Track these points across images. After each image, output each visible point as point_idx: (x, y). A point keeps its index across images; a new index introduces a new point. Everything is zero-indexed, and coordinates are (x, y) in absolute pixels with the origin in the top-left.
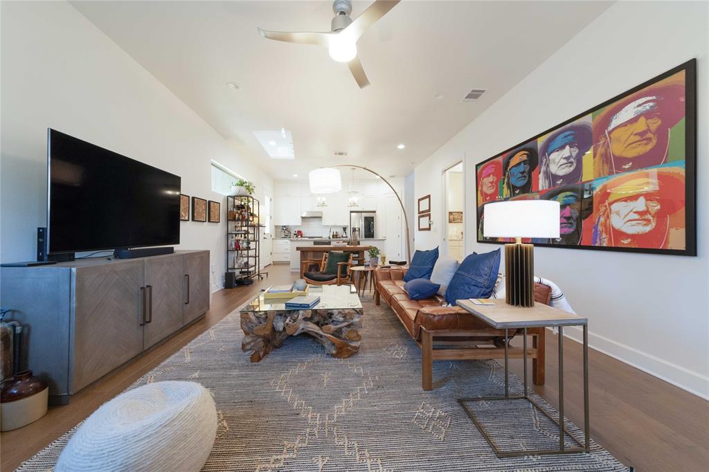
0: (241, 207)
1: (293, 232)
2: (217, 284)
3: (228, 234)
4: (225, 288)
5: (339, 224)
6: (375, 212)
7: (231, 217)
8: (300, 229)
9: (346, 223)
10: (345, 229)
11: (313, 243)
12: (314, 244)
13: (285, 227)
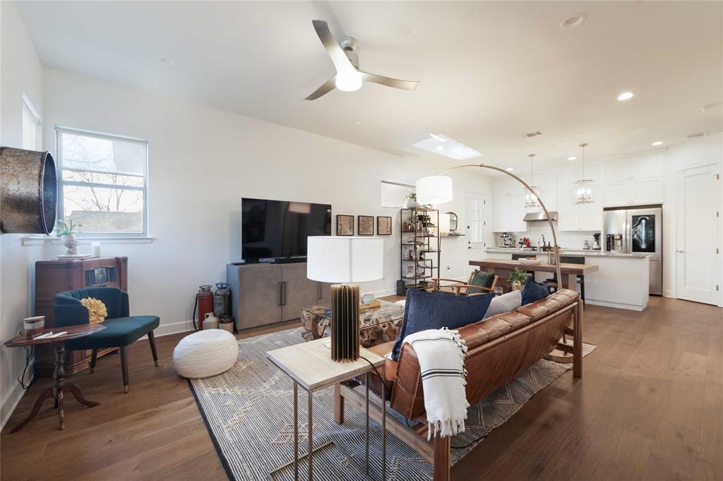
0: (421, 218)
1: (518, 241)
2: (388, 290)
3: (402, 244)
4: (398, 295)
5: (585, 229)
6: (660, 206)
7: (405, 229)
8: (527, 237)
9: (599, 228)
10: (597, 236)
11: (511, 257)
12: (513, 259)
13: (505, 233)
